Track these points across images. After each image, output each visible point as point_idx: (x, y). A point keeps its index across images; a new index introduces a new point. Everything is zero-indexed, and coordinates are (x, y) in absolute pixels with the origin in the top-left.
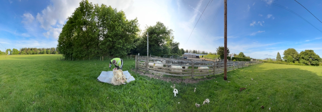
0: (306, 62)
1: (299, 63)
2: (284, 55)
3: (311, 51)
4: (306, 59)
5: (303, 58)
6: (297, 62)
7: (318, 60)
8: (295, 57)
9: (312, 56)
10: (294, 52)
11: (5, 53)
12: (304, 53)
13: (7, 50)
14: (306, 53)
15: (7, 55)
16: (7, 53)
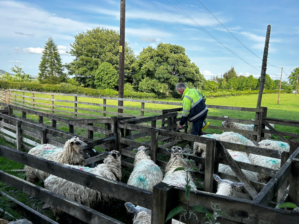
0: (159, 87)
1: (136, 89)
3: (176, 50)
4: (159, 79)
5: (150, 74)
11: (286, 83)
12: (157, 56)
13: (295, 71)
14: (162, 56)
15: (294, 92)
16: (291, 83)
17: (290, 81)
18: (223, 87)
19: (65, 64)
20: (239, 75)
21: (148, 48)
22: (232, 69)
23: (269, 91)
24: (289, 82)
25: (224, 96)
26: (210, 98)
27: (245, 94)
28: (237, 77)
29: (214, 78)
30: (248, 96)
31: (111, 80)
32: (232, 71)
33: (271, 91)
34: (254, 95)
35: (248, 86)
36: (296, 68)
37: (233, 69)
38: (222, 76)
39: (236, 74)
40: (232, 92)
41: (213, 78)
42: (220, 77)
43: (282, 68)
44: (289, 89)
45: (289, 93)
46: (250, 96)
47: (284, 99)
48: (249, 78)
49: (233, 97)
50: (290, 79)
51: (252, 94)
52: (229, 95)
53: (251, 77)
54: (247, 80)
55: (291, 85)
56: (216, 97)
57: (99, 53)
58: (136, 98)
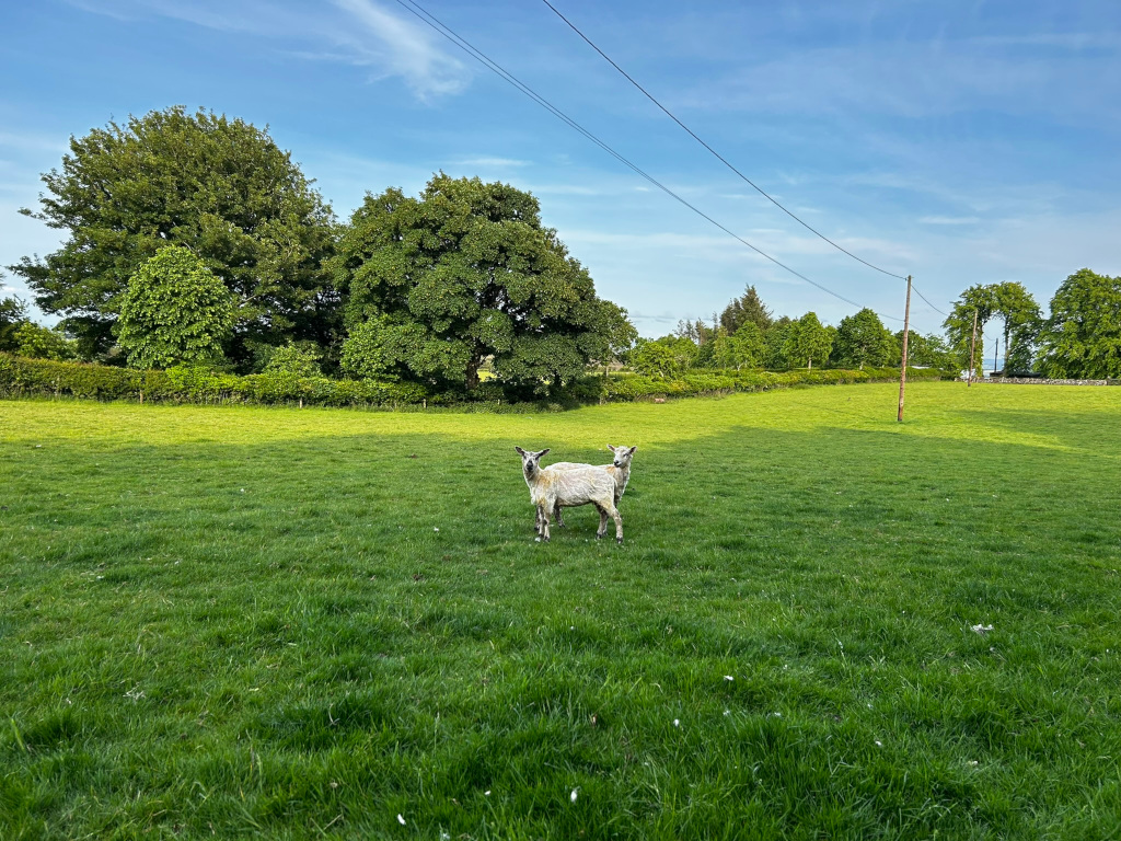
0: (428, 354)
1: (330, 368)
2: (63, 215)
3: (504, 204)
4: (425, 320)
5: (389, 298)
6: (291, 362)
7: (576, 331)
8: (266, 274)
9: (514, 279)
10: (259, 199)
11: (934, 342)
12: (416, 226)
13: (968, 300)
14: (438, 227)
15: (965, 374)
16: (956, 342)
17: (952, 336)
18: (718, 361)
19: (21, 262)
20: (775, 317)
21: (385, 193)
22: (748, 292)
23: (876, 373)
24: (946, 340)
25: (711, 391)
26: (653, 401)
27: (791, 385)
28: (770, 321)
29: (689, 327)
30: (801, 390)
31: (195, 329)
32: (751, 299)
33: (887, 371)
34: (824, 387)
35: (801, 355)
36: (972, 289)
37: (752, 292)
38: (715, 320)
39: (765, 310)
40: (738, 380)
41: (685, 329)
42: (710, 325)
43: (910, 277)
44: (950, 367)
45: (951, 378)
46: (809, 391)
47: (929, 400)
48: (803, 323)
49: (742, 396)
50: (952, 329)
51: (817, 382)
52: (727, 389)
53: (810, 319)
54: (798, 332)
55: (955, 349)
56: (672, 395)
57: (169, 214)
58: (323, 403)
